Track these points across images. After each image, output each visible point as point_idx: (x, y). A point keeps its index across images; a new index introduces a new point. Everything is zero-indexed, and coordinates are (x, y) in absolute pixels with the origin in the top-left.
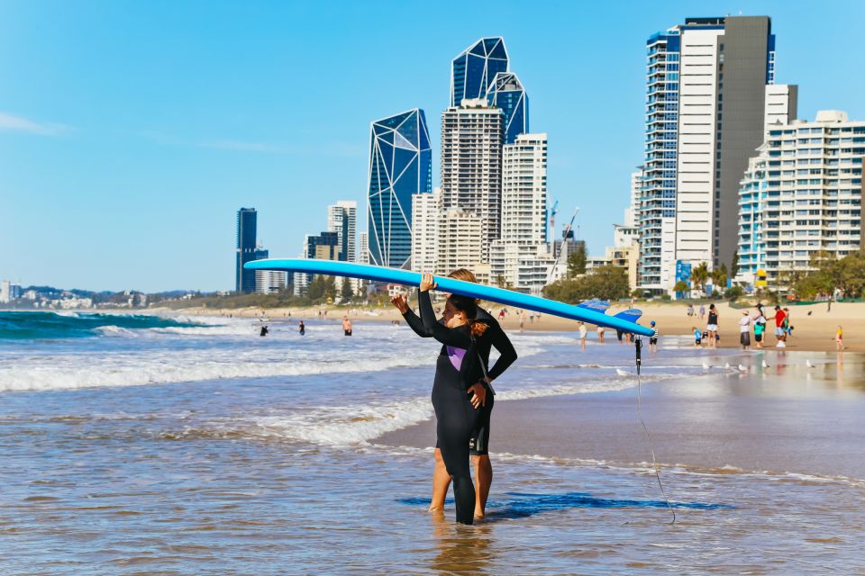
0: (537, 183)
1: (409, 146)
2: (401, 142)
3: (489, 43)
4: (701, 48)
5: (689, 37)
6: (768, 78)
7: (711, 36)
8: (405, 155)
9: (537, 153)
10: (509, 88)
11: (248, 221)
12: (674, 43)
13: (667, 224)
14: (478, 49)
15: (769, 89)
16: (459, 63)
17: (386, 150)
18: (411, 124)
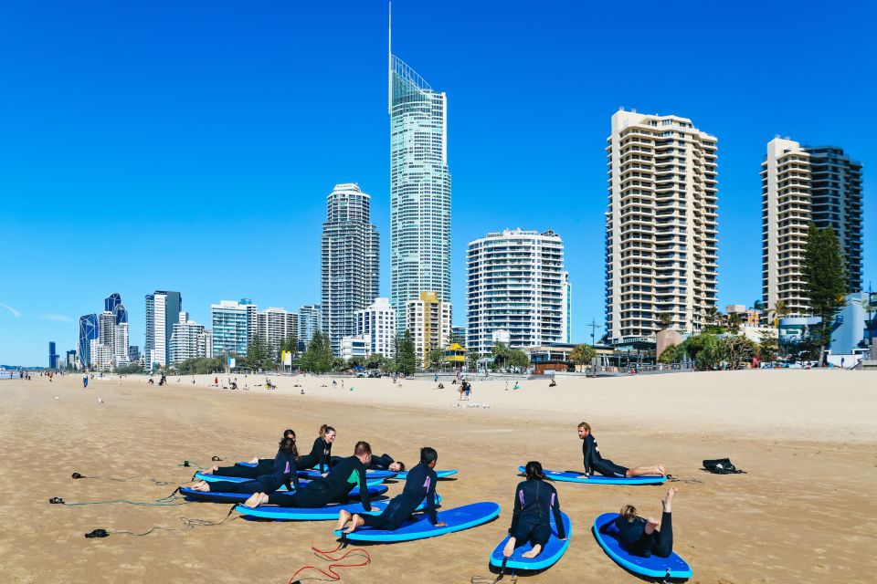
0: (125, 338)
1: (91, 325)
2: (89, 323)
3: (115, 295)
4: (160, 300)
5: (157, 296)
6: (180, 311)
7: (163, 297)
8: (90, 327)
9: (125, 329)
10: (121, 309)
12: (152, 298)
13: (152, 352)
14: (112, 296)
15: (181, 313)
16: (106, 300)
17: (84, 326)
18: (92, 318)
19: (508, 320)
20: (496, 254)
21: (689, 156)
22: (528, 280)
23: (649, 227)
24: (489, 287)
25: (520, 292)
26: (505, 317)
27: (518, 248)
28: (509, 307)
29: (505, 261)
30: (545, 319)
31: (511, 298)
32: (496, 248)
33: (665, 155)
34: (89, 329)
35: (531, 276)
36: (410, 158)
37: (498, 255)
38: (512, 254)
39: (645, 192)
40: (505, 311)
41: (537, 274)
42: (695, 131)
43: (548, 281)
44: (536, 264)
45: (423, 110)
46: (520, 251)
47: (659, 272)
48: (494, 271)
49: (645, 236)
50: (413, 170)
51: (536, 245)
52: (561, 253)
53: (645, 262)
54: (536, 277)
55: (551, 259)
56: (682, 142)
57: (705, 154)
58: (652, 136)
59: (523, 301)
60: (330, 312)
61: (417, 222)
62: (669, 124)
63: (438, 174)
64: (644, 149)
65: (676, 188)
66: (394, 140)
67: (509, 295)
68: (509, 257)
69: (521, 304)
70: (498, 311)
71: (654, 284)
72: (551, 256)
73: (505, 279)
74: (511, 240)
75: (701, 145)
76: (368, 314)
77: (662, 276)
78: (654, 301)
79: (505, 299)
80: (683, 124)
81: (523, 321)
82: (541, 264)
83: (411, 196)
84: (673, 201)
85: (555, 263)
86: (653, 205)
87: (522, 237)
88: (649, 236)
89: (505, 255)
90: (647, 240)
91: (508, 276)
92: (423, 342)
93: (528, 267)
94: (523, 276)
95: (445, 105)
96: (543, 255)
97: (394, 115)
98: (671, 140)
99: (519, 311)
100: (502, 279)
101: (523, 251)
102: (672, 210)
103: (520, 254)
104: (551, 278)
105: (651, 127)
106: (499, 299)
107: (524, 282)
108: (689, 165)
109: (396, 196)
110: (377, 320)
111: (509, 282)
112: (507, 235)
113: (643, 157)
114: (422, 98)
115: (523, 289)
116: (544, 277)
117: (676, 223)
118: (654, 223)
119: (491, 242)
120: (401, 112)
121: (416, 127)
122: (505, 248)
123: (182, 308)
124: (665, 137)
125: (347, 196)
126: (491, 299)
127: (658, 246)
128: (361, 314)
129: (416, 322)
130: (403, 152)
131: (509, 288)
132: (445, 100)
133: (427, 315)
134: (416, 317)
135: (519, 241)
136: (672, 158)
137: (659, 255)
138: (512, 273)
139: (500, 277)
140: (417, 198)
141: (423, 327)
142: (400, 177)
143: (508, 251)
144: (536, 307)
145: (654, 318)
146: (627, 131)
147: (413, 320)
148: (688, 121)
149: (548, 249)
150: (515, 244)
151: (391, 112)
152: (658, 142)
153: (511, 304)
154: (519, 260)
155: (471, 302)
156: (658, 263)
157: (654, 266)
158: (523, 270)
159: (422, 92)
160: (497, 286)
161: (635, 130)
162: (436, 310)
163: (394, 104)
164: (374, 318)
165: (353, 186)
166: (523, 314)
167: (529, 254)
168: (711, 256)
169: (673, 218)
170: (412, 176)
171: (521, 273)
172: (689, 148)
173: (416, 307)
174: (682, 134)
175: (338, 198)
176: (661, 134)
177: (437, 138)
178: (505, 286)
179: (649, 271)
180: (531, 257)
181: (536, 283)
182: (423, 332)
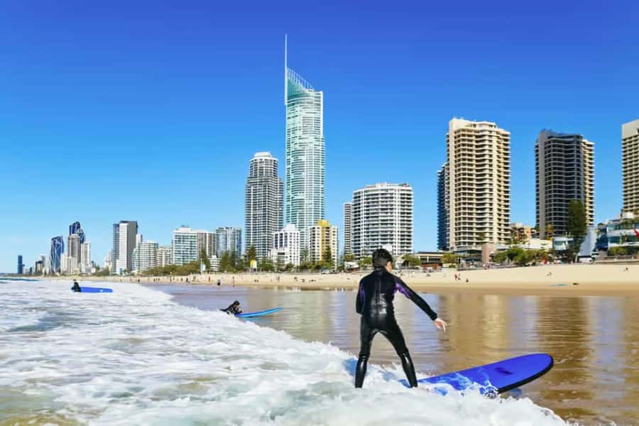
0: (89, 252)
1: (59, 243)
2: (57, 242)
3: (77, 223)
4: (124, 227)
5: (121, 225)
7: (126, 225)
8: (58, 245)
9: (88, 246)
10: (81, 232)
11: (20, 258)
12: (118, 226)
13: (117, 261)
14: (74, 224)
15: (137, 235)
16: (70, 226)
17: (54, 244)
18: (60, 239)
19: (380, 237)
20: (372, 198)
21: (495, 144)
22: (392, 213)
23: (472, 184)
24: (368, 218)
25: (387, 220)
26: (377, 235)
27: (386, 194)
28: (380, 229)
29: (378, 202)
30: (402, 236)
31: (382, 224)
32: (372, 195)
33: (481, 144)
34: (57, 246)
35: (394, 211)
36: (299, 133)
37: (374, 199)
38: (382, 198)
39: (469, 165)
40: (378, 232)
41: (398, 210)
42: (497, 129)
43: (404, 213)
44: (397, 204)
45: (308, 103)
46: (387, 196)
47: (477, 209)
48: (370, 208)
49: (469, 189)
50: (302, 141)
51: (397, 192)
52: (412, 197)
53: (469, 204)
54: (397, 211)
55: (406, 200)
56: (490, 136)
57: (503, 142)
58: (473, 133)
59: (389, 226)
60: (252, 234)
61: (304, 174)
62: (483, 126)
63: (317, 143)
64: (469, 140)
65: (487, 162)
66: (289, 122)
67: (380, 222)
68: (380, 200)
69: (387, 228)
70: (373, 232)
71: (474, 216)
72: (406, 198)
73: (378, 213)
74: (382, 190)
75: (501, 137)
76: (282, 234)
77: (479, 212)
78: (474, 226)
79: (377, 224)
80: (491, 126)
81: (388, 237)
82: (400, 204)
83: (300, 157)
84: (485, 169)
85: (408, 202)
86: (474, 172)
87: (389, 188)
88: (472, 189)
89: (378, 198)
90: (471, 192)
91: (380, 211)
92: (320, 251)
93: (392, 205)
94: (389, 211)
95: (322, 99)
96: (402, 198)
97: (288, 106)
98: (484, 135)
99: (386, 232)
100: (376, 213)
101: (389, 196)
102: (485, 174)
103: (387, 198)
104: (406, 211)
105: (473, 128)
106: (373, 224)
107: (389, 214)
108: (495, 149)
109: (290, 157)
110: (288, 238)
111: (380, 214)
112: (379, 186)
113: (468, 145)
114: (307, 96)
115: (389, 218)
116: (402, 211)
117: (487, 181)
118: (474, 182)
119: (368, 191)
120: (293, 104)
121: (304, 114)
122: (377, 194)
123: (138, 232)
124: (480, 134)
125: (263, 160)
126: (368, 225)
127: (477, 195)
128: (277, 235)
129: (316, 239)
130: (294, 130)
131: (380, 218)
132: (322, 96)
133: (323, 234)
134: (316, 236)
135: (387, 190)
136: (485, 145)
137: (478, 200)
138: (382, 209)
139: (375, 211)
140: (303, 158)
141: (320, 242)
142: (292, 145)
143: (380, 196)
144: (397, 229)
145: (475, 235)
146: (459, 131)
147: (314, 238)
148: (493, 124)
149: (404, 194)
150: (384, 192)
151: (286, 104)
152: (477, 137)
153: (381, 228)
154: (387, 202)
155: (355, 226)
156: (477, 204)
157: (474, 206)
158: (389, 207)
159: (307, 91)
160: (372, 217)
161: (464, 130)
162: (328, 231)
163: (289, 99)
164: (286, 237)
165: (267, 154)
166: (389, 233)
167: (393, 198)
168: (507, 199)
169: (485, 179)
170: (301, 144)
171: (388, 209)
172: (495, 139)
173: (316, 229)
174: (491, 132)
175: (258, 161)
176: (478, 132)
177: (318, 120)
178: (377, 217)
179: (472, 209)
180: (394, 199)
181: (397, 215)
182: (320, 245)
